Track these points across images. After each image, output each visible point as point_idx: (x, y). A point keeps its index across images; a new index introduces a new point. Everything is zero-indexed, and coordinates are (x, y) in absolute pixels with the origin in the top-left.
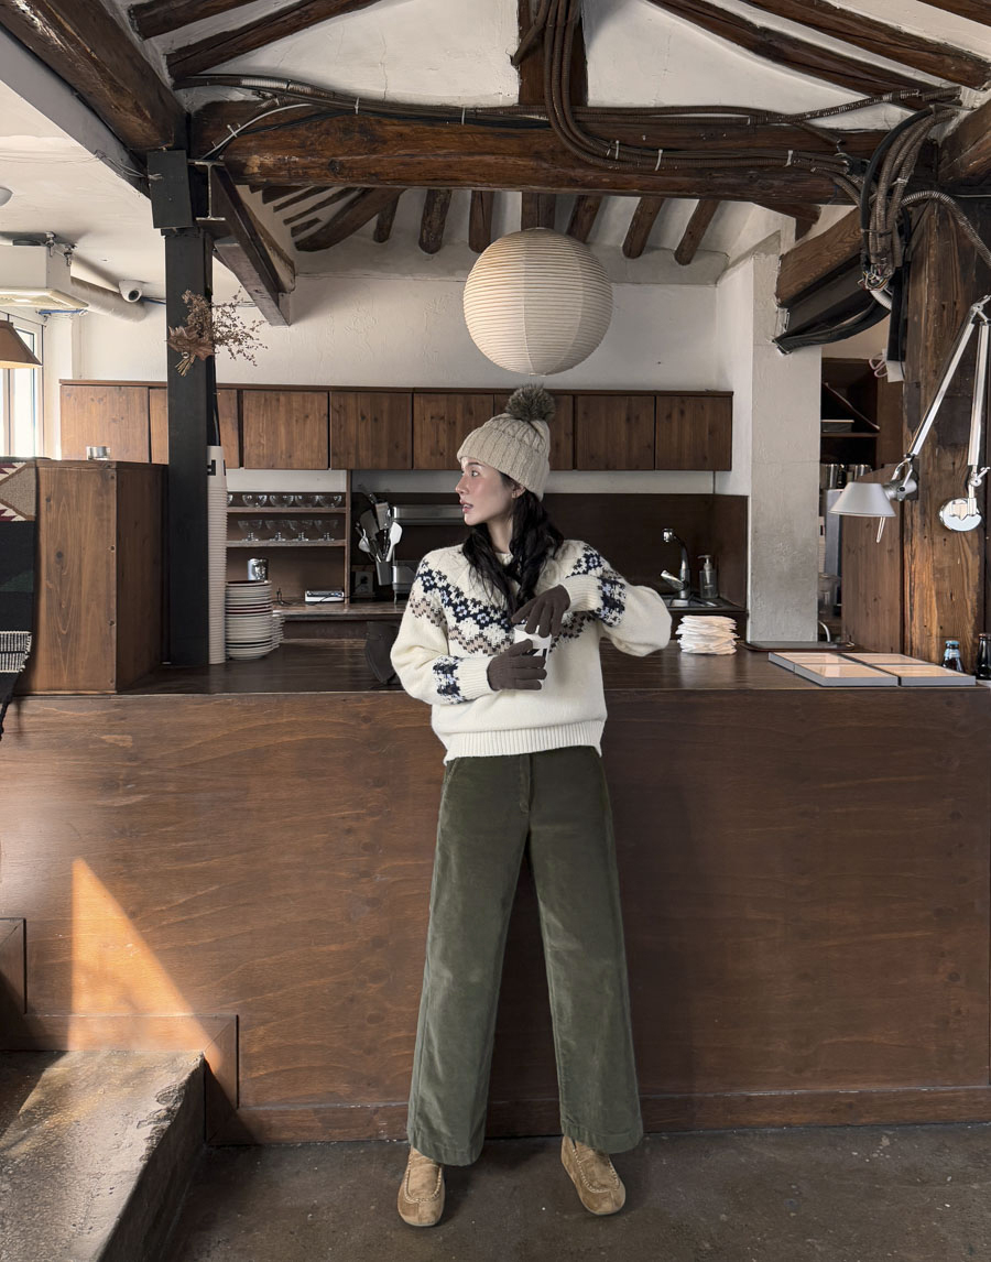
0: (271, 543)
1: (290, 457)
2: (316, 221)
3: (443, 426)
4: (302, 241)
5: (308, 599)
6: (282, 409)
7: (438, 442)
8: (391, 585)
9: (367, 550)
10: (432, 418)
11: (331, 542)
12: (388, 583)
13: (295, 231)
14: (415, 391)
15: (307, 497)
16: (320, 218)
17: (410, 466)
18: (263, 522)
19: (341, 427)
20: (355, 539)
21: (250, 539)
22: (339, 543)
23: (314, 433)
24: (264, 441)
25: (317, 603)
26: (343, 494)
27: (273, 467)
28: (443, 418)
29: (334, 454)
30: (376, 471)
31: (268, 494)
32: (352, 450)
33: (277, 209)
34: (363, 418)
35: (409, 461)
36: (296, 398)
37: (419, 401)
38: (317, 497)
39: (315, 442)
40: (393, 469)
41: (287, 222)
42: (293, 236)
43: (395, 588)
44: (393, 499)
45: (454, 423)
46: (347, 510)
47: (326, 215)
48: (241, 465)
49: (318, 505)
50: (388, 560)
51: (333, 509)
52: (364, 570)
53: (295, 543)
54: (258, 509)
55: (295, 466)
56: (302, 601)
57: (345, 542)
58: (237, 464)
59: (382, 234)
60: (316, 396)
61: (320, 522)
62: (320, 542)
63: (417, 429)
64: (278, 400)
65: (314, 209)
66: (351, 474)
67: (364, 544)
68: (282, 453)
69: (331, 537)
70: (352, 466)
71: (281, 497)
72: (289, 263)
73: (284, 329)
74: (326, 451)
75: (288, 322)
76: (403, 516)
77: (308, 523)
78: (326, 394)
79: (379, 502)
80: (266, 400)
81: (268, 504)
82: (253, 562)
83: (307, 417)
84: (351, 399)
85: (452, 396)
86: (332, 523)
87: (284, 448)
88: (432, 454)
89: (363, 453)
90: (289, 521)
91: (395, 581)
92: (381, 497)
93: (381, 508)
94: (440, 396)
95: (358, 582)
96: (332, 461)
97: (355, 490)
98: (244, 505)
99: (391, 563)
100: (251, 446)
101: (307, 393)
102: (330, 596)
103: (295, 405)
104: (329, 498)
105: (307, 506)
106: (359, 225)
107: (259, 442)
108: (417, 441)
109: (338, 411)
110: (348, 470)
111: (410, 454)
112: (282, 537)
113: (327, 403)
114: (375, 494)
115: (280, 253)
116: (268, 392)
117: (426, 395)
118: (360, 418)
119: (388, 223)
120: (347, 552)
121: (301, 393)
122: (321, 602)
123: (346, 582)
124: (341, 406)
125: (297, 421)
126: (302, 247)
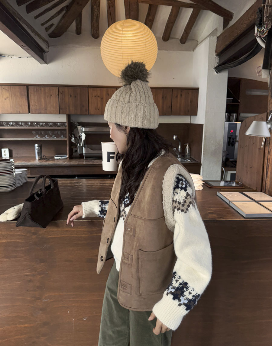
0: (44, 139)
1: (46, 109)
2: (52, 25)
3: (99, 99)
4: (50, 33)
6: (42, 93)
7: (97, 105)
8: (83, 154)
9: (74, 142)
10: (95, 96)
11: (62, 138)
12: (81, 153)
13: (46, 29)
14: (89, 87)
15: (55, 124)
16: (54, 23)
17: (89, 114)
18: (41, 132)
19: (63, 99)
20: (70, 139)
21: (37, 138)
22: (65, 139)
23: (54, 101)
24: (37, 104)
25: (58, 159)
27: (40, 113)
28: (99, 96)
29: (61, 109)
30: (77, 115)
32: (67, 107)
33: (36, 18)
35: (88, 111)
36: (47, 88)
37: (90, 90)
38: (59, 124)
39: (55, 105)
40: (82, 114)
41: (42, 24)
42: (47, 31)
43: (84, 155)
44: (84, 125)
45: (103, 98)
46: (67, 128)
47: (56, 21)
48: (29, 112)
49: (59, 126)
51: (63, 128)
53: (51, 139)
54: (39, 127)
55: (48, 113)
57: (67, 139)
59: (78, 31)
60: (54, 88)
61: (59, 132)
62: (60, 139)
63: (90, 100)
64: (41, 89)
65: (50, 19)
66: (69, 117)
68: (43, 108)
70: (68, 113)
74: (58, 108)
76: (86, 131)
77: (56, 132)
78: (57, 87)
79: (79, 125)
80: (36, 89)
81: (42, 126)
82: (36, 145)
83: (51, 95)
84: (66, 89)
85: (102, 89)
86: (62, 132)
87: (44, 106)
88: (95, 109)
89: (71, 109)
90: (49, 132)
91: (84, 152)
93: (79, 127)
94: (98, 89)
95: (74, 151)
96: (61, 112)
97: (69, 121)
99: (82, 147)
100: (32, 106)
101: (51, 87)
102: (63, 157)
103: (47, 91)
104: (63, 124)
105: (55, 127)
106: (68, 27)
107: (35, 104)
108: (90, 104)
109: (62, 94)
110: (66, 114)
111: (88, 109)
112: (47, 137)
113: (58, 91)
114: (78, 123)
115: (39, 36)
116: (37, 87)
117: (93, 88)
118: (70, 96)
119: (79, 26)
120: (68, 142)
121: (49, 87)
122: (60, 159)
123: (68, 152)
124: (62, 92)
125: (48, 97)
126: (50, 36)
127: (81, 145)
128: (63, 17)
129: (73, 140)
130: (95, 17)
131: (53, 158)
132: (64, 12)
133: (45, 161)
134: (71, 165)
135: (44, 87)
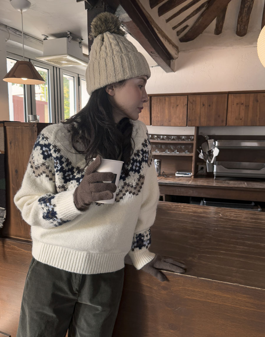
0: (163, 154)
1: (170, 121)
2: (187, 26)
3: (243, 107)
5: (176, 175)
6: (167, 103)
7: (239, 114)
8: (213, 172)
9: (202, 158)
10: (237, 104)
11: (187, 154)
12: (211, 171)
13: (178, 33)
14: (229, 93)
15: (179, 137)
16: (189, 25)
17: (226, 125)
18: (161, 146)
19: (193, 109)
20: (197, 154)
21: (156, 152)
22: (191, 155)
23: (181, 112)
24: (159, 115)
25: (180, 177)
26: (193, 136)
27: (162, 125)
28: (242, 104)
29: (189, 120)
30: (208, 127)
31: (163, 135)
32: (198, 119)
33: (168, 21)
34: (204, 105)
35: (225, 122)
36: (173, 99)
37: (231, 97)
38: (183, 137)
39: (181, 116)
40: (216, 126)
41: (174, 28)
42: (178, 35)
43: (215, 173)
44: (216, 138)
45: (248, 106)
46: (195, 142)
47: (191, 22)
48: (151, 124)
49: (183, 140)
51: (189, 141)
52: (202, 164)
53: (173, 154)
54: (159, 141)
55: (172, 125)
57: (193, 154)
59: (218, 31)
60: (182, 97)
61: (184, 146)
62: (183, 154)
63: (229, 109)
64: (165, 100)
65: (185, 20)
66: (198, 129)
68: (166, 120)
69: (188, 152)
70: (197, 125)
71: (168, 137)
72: (177, 48)
73: (172, 74)
74: (186, 119)
75: (173, 71)
76: (219, 145)
77: (179, 146)
78: (187, 96)
79: (210, 139)
80: (160, 99)
81: (163, 139)
82: (156, 160)
83: (178, 106)
84: (198, 98)
85: (248, 94)
86: (188, 147)
87: (167, 118)
88: (236, 119)
89: (202, 120)
90: (171, 146)
91: (215, 170)
92: (211, 137)
93: (211, 142)
94: (242, 95)
95: (199, 169)
96: (188, 123)
97: (200, 134)
98: (154, 139)
99: (213, 164)
100: (154, 117)
101: (178, 96)
102: (186, 174)
103: (172, 101)
104: (188, 137)
105: (179, 140)
106: (207, 26)
107: (157, 116)
108: (229, 114)
109: (192, 103)
110: (195, 127)
111: (225, 119)
112: (168, 151)
113: (187, 100)
114: (209, 136)
115: (170, 41)
116: (161, 97)
117: (235, 94)
118: (202, 105)
119: (221, 24)
120: (193, 158)
121: (175, 97)
122: (182, 176)
123: (193, 169)
124: (193, 101)
125: (173, 107)
126: (182, 40)
127: (212, 162)
128: (202, 15)
129: (201, 156)
130: (246, 9)
131: (173, 175)
132: (204, 9)
133: (164, 178)
134: (198, 185)
135: (169, 97)
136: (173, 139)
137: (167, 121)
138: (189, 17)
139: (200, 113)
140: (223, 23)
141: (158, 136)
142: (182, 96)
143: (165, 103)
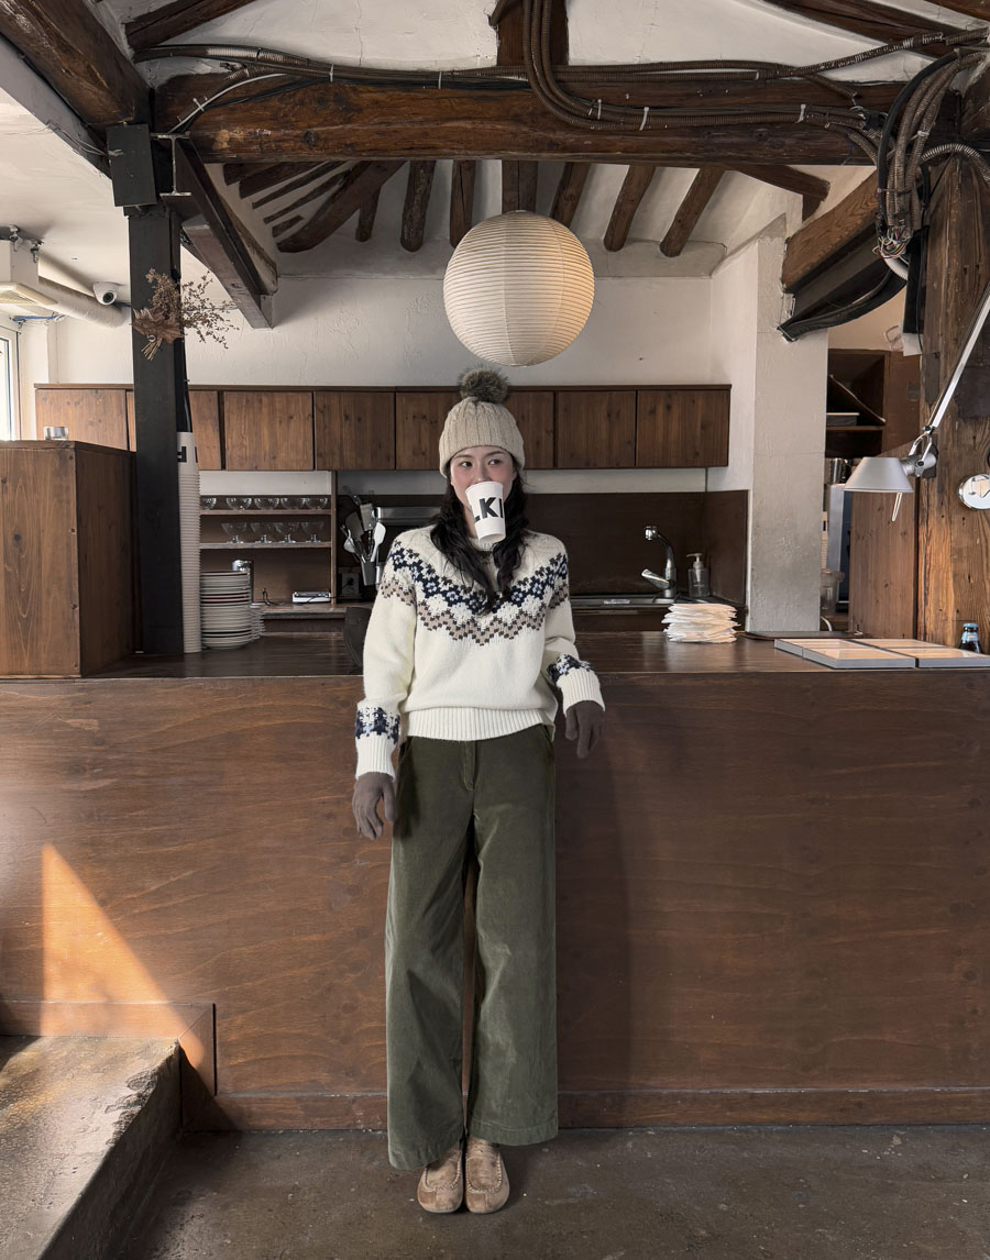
0: (257, 545)
1: (274, 458)
2: (298, 218)
3: (426, 425)
4: (284, 241)
5: (295, 600)
6: (265, 410)
7: (420, 442)
9: (352, 550)
10: (414, 417)
11: (317, 544)
12: (371, 583)
13: (276, 231)
14: (396, 391)
15: (294, 500)
16: (303, 216)
17: (393, 468)
18: (249, 526)
19: (325, 427)
20: (341, 540)
21: (235, 542)
22: (326, 544)
23: (298, 434)
24: (246, 443)
25: (304, 605)
26: (328, 497)
27: (256, 469)
28: (424, 417)
29: (320, 455)
30: (361, 471)
31: (253, 497)
32: (336, 450)
33: (256, 205)
34: (347, 417)
35: (392, 461)
36: (278, 397)
37: (402, 400)
38: (304, 500)
39: (300, 443)
40: (374, 471)
41: (268, 220)
42: (275, 236)
44: (377, 501)
45: (436, 422)
46: (333, 512)
47: (307, 211)
48: (223, 467)
49: (305, 507)
50: (372, 560)
51: (319, 511)
52: (350, 572)
53: (282, 544)
54: (242, 511)
55: (279, 468)
56: (290, 602)
57: (331, 544)
58: (219, 466)
59: (364, 233)
60: (300, 396)
61: (307, 523)
62: (307, 544)
63: (400, 427)
64: (261, 401)
65: (295, 205)
66: (337, 477)
67: (349, 545)
68: (265, 454)
69: (318, 539)
70: (336, 466)
71: (266, 500)
72: (271, 264)
73: (267, 331)
74: (311, 452)
75: (271, 325)
76: (387, 516)
77: (295, 525)
78: (310, 394)
79: (364, 504)
80: (247, 401)
81: (253, 507)
82: (238, 563)
83: (292, 418)
84: (334, 399)
86: (317, 524)
87: (267, 449)
88: (415, 454)
89: (347, 453)
90: (275, 524)
92: (366, 499)
93: (366, 509)
94: (422, 395)
95: (344, 583)
96: (318, 463)
97: (341, 492)
98: (228, 508)
99: (375, 564)
100: (233, 447)
101: (290, 394)
102: (318, 596)
103: (278, 406)
104: (315, 500)
105: (295, 509)
106: (341, 223)
107: (242, 444)
108: (400, 441)
109: (321, 411)
110: (332, 471)
111: (392, 453)
112: (268, 538)
113: (311, 404)
114: (360, 496)
115: (260, 252)
116: (250, 394)
117: (408, 394)
118: (343, 419)
119: (369, 219)
120: (333, 553)
121: (284, 394)
122: (308, 603)
123: (332, 583)
124: (324, 406)
125: (280, 422)
126: (284, 247)
128: (333, 199)
130: (418, 198)
132: (337, 186)
135: (268, 393)
136: (280, 507)
137: (267, 458)
138: (303, 201)
139: (341, 438)
140: (373, 218)
141: (239, 500)
142: (300, 394)
143: (261, 409)
